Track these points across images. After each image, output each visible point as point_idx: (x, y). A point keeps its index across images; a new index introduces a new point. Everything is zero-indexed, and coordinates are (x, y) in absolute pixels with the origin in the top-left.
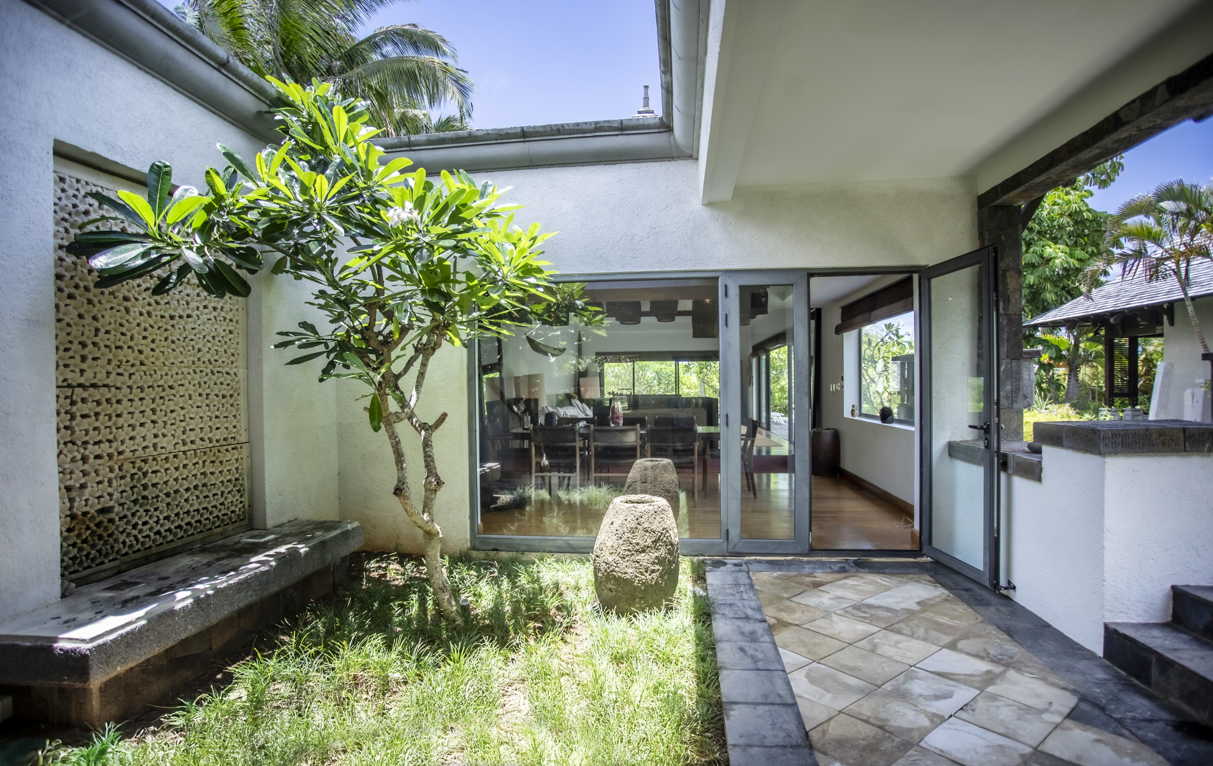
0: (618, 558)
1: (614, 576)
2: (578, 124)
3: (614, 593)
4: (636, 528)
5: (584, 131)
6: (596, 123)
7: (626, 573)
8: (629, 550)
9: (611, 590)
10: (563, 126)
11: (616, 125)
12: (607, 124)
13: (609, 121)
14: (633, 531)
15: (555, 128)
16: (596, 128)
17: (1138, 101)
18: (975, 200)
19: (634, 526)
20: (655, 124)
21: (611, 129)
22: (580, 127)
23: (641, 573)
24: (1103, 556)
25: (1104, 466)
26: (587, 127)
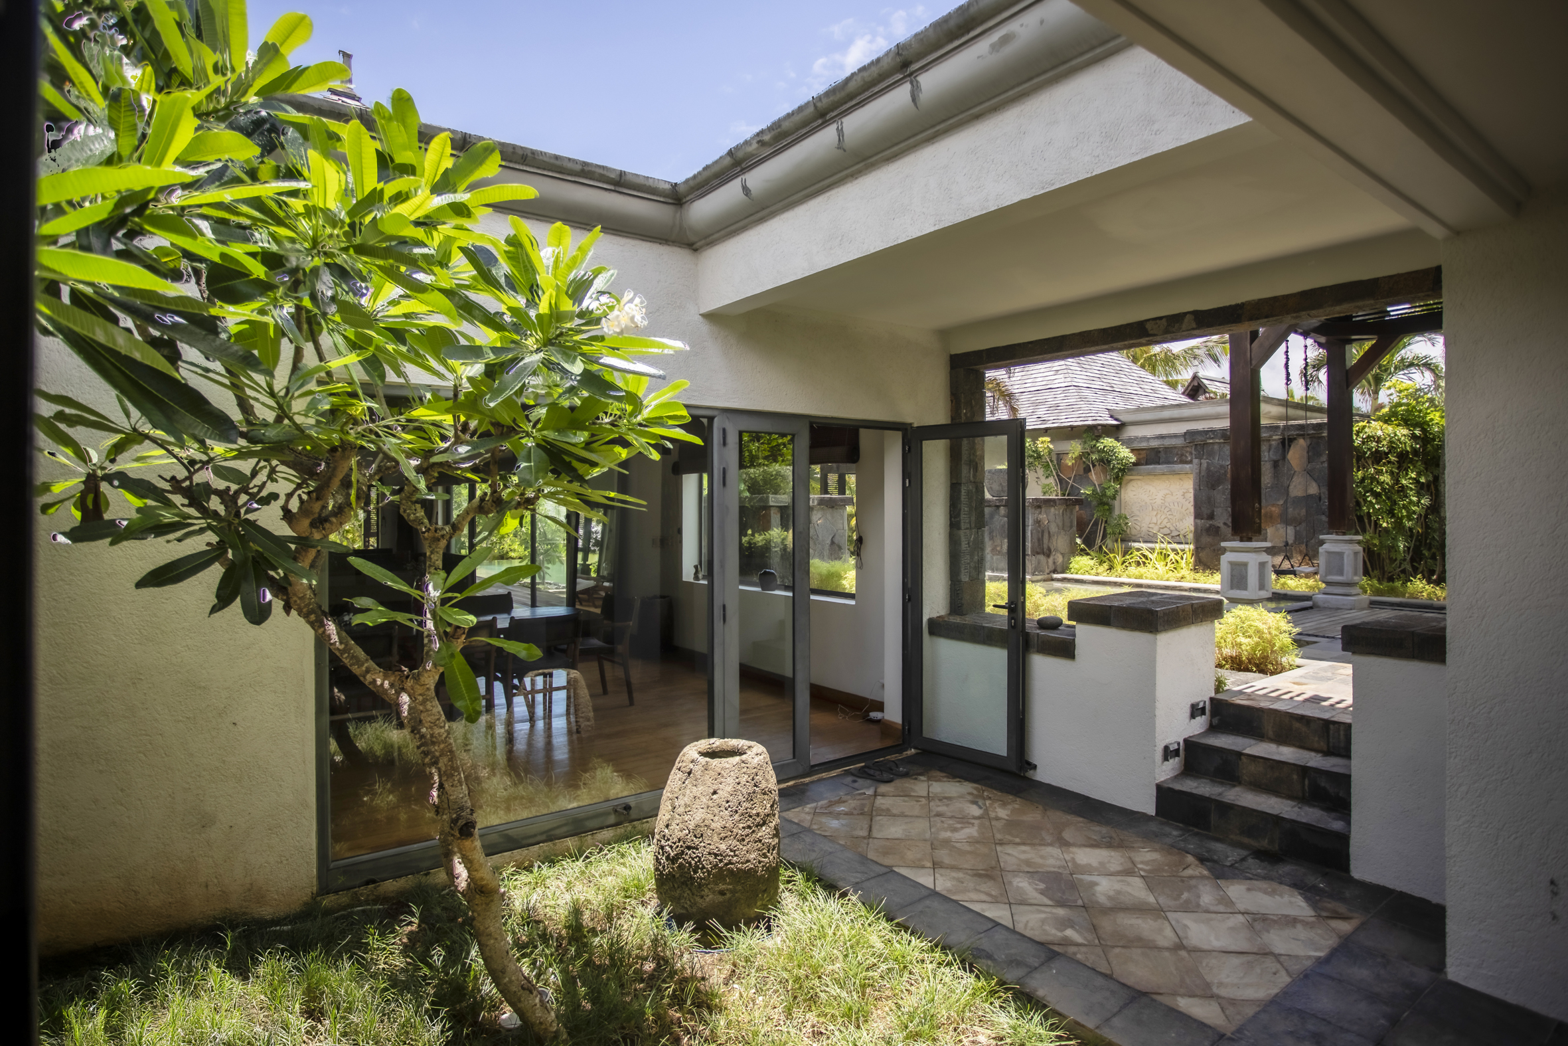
0: (735, 842)
1: (731, 871)
2: (557, 157)
3: (728, 895)
4: (754, 792)
5: (561, 170)
6: (585, 164)
7: (748, 861)
8: (749, 827)
9: (722, 893)
10: (533, 152)
11: (613, 176)
12: (601, 171)
13: (603, 167)
14: (750, 798)
15: (521, 152)
16: (583, 170)
17: (1164, 320)
18: (948, 358)
19: (751, 790)
20: (664, 190)
21: (603, 178)
22: (558, 163)
23: (765, 856)
24: (1154, 724)
25: (1155, 643)
26: (570, 165)
